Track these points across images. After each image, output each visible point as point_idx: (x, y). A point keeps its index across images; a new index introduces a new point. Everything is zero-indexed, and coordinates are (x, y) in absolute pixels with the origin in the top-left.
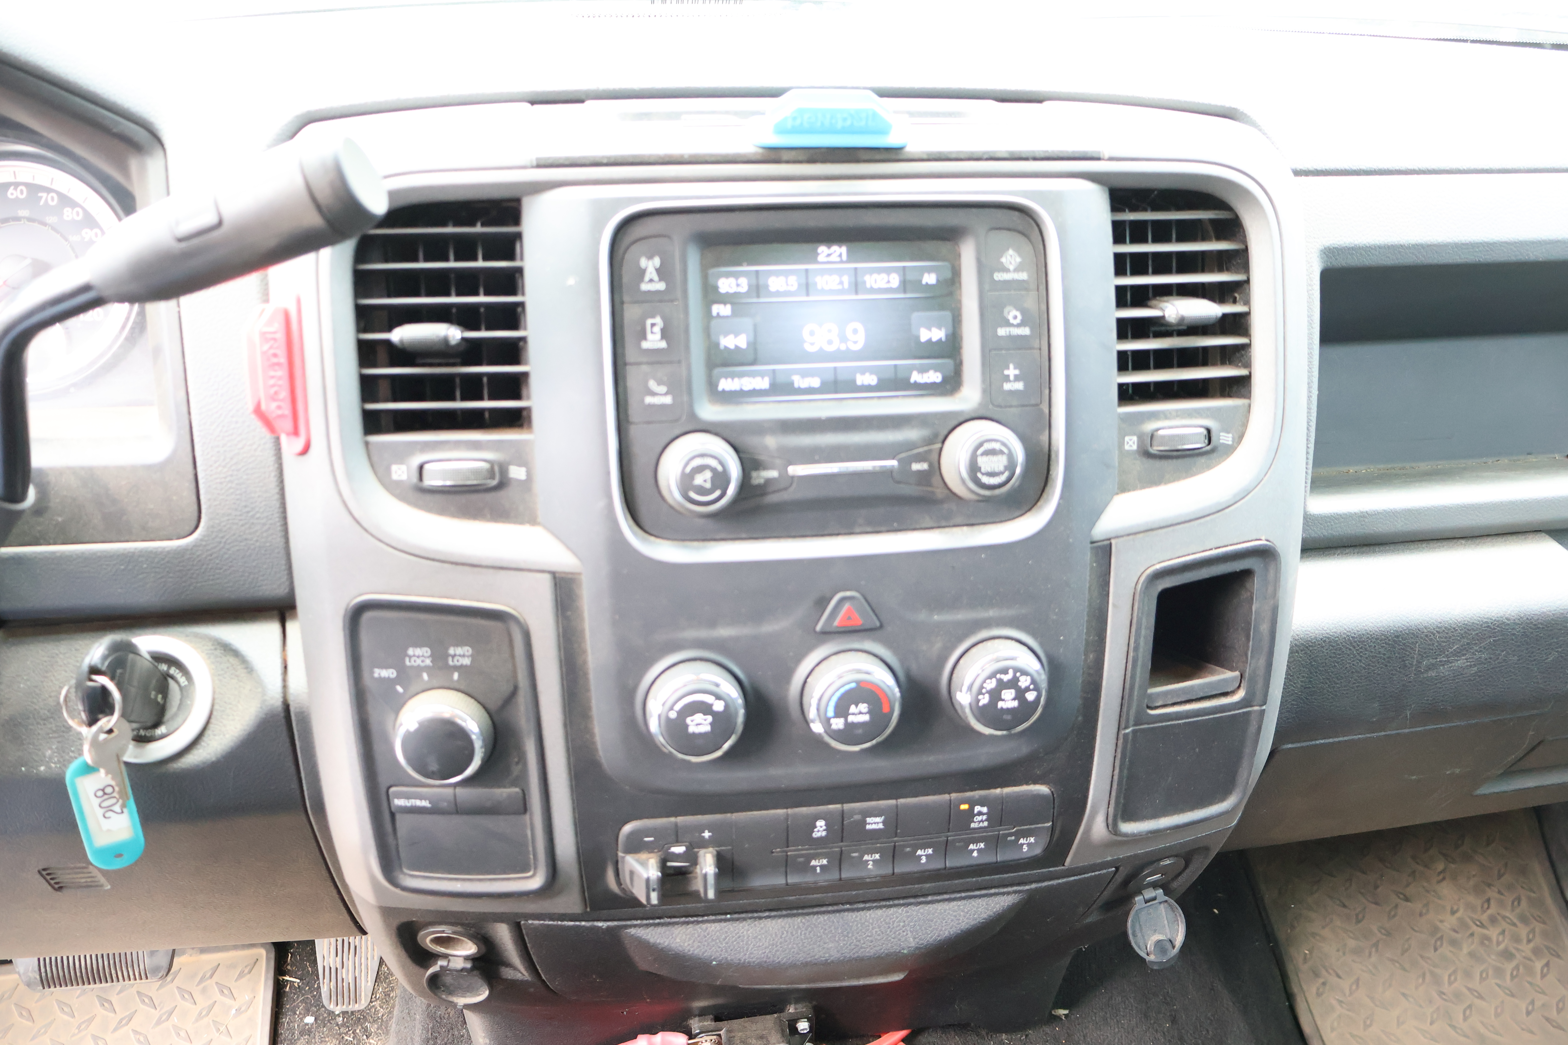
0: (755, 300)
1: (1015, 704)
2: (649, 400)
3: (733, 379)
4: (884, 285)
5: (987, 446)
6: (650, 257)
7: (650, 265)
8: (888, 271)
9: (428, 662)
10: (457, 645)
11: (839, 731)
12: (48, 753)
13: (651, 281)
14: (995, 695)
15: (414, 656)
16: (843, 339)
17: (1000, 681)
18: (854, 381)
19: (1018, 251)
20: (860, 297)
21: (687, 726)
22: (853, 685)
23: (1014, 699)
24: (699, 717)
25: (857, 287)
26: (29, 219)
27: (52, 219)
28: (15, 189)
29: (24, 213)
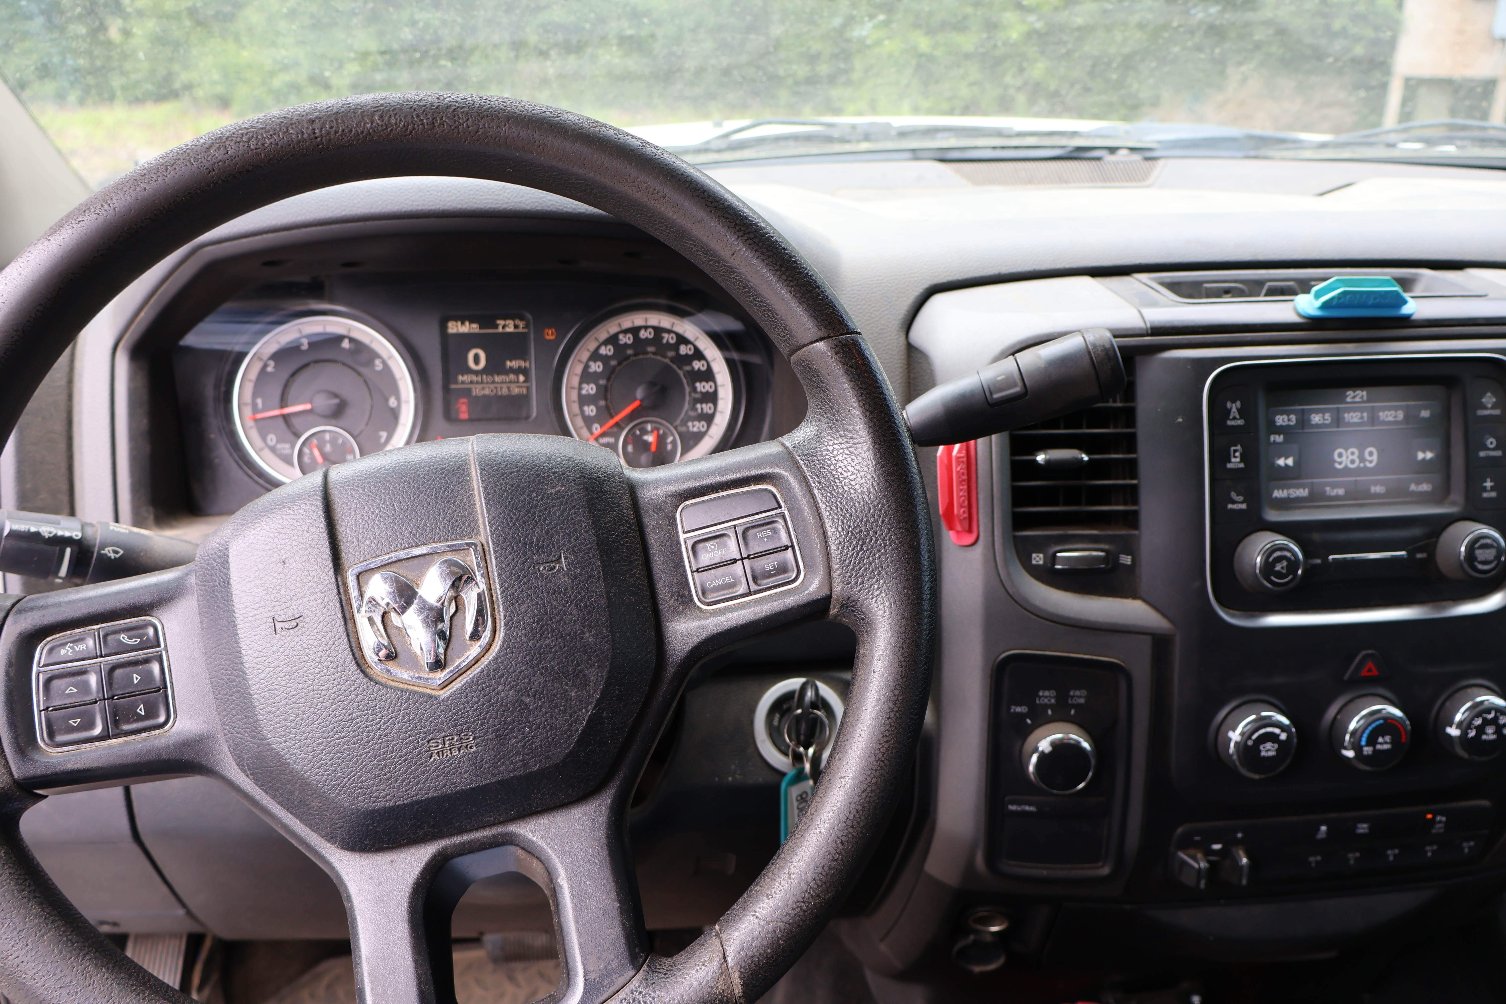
0: (1300, 431)
1: (1494, 737)
2: (1230, 506)
3: (1283, 490)
4: (1391, 419)
5: (1482, 541)
6: (1234, 401)
7: (1234, 408)
8: (1396, 409)
9: (1053, 701)
10: (1076, 689)
11: (1368, 756)
12: (733, 767)
13: (1234, 418)
14: (1481, 730)
15: (1043, 696)
16: (1362, 459)
17: (1485, 720)
18: (1369, 490)
19: (1494, 394)
20: (1376, 428)
21: (1260, 751)
22: (1381, 721)
23: (1494, 734)
24: (1269, 745)
25: (1373, 420)
26: (654, 353)
27: (671, 354)
28: (645, 331)
29: (651, 349)
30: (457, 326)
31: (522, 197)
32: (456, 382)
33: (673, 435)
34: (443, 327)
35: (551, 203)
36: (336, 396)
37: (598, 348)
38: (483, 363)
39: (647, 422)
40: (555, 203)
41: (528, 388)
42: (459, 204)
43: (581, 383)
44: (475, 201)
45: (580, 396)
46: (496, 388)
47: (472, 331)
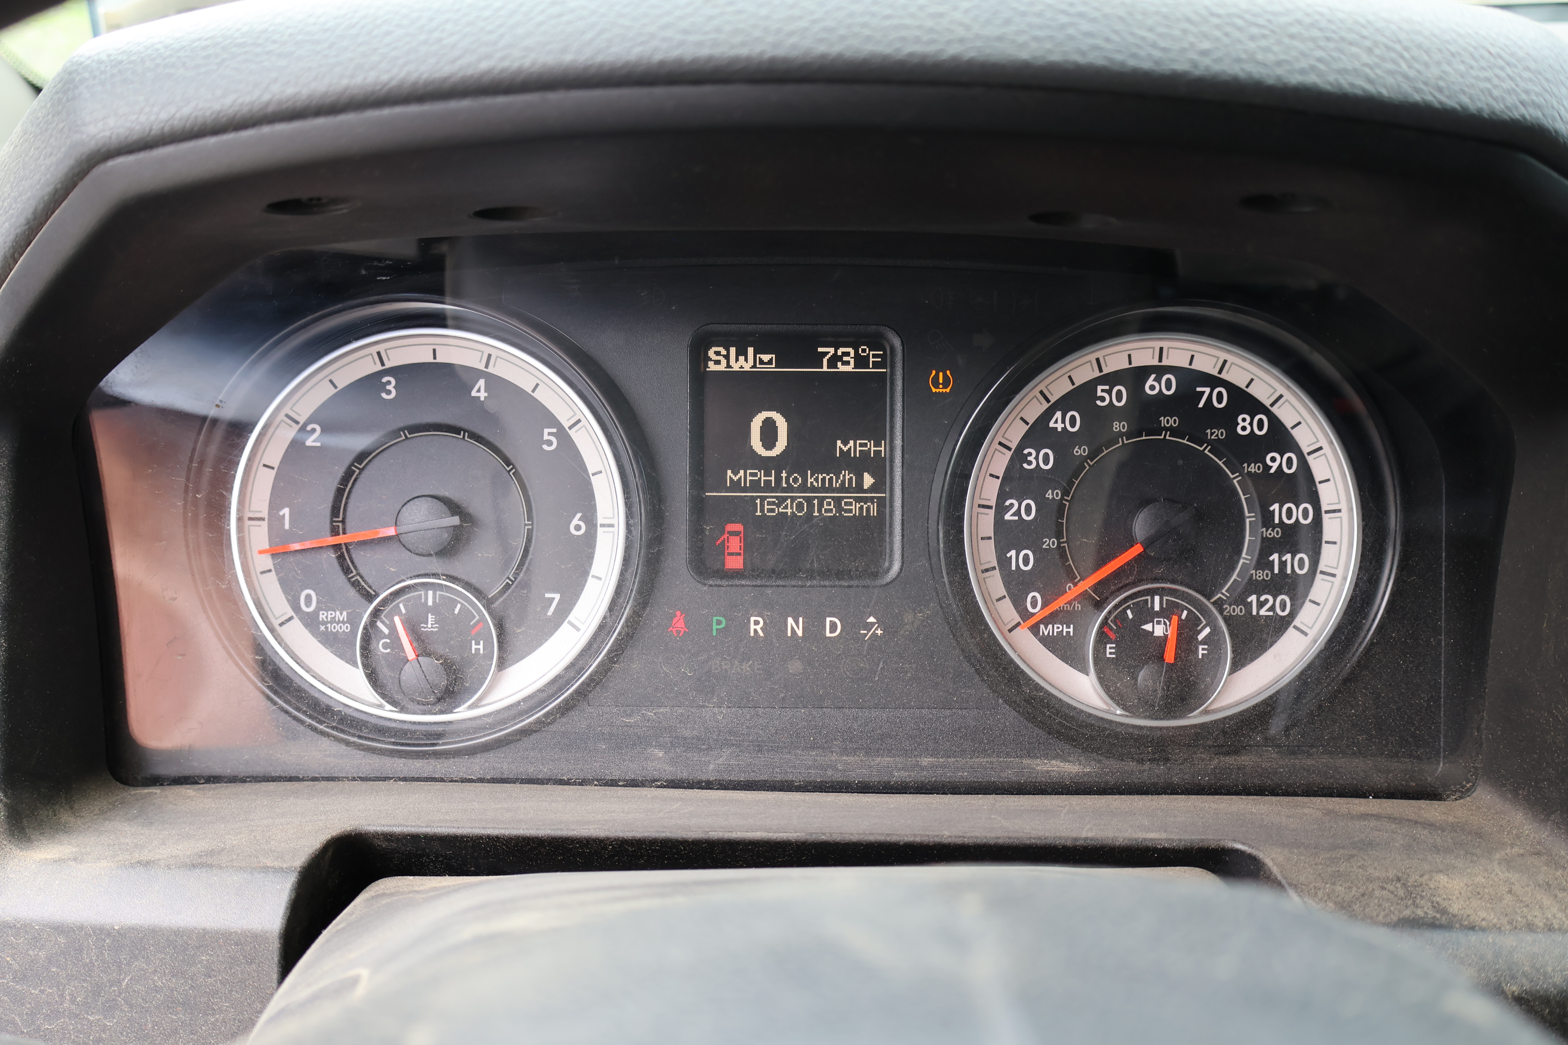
26: (1174, 432)
27: (1217, 434)
28: (1158, 380)
29: (1171, 421)
30: (727, 357)
31: (1008, 22)
32: (721, 484)
33: (1212, 623)
34: (698, 357)
35: (1091, 41)
36: (453, 507)
37: (1048, 414)
38: (782, 443)
39: (1152, 592)
40: (1100, 43)
41: (881, 502)
42: (821, 40)
43: (1002, 496)
44: (867, 32)
45: (999, 522)
46: (809, 500)
47: (760, 368)
